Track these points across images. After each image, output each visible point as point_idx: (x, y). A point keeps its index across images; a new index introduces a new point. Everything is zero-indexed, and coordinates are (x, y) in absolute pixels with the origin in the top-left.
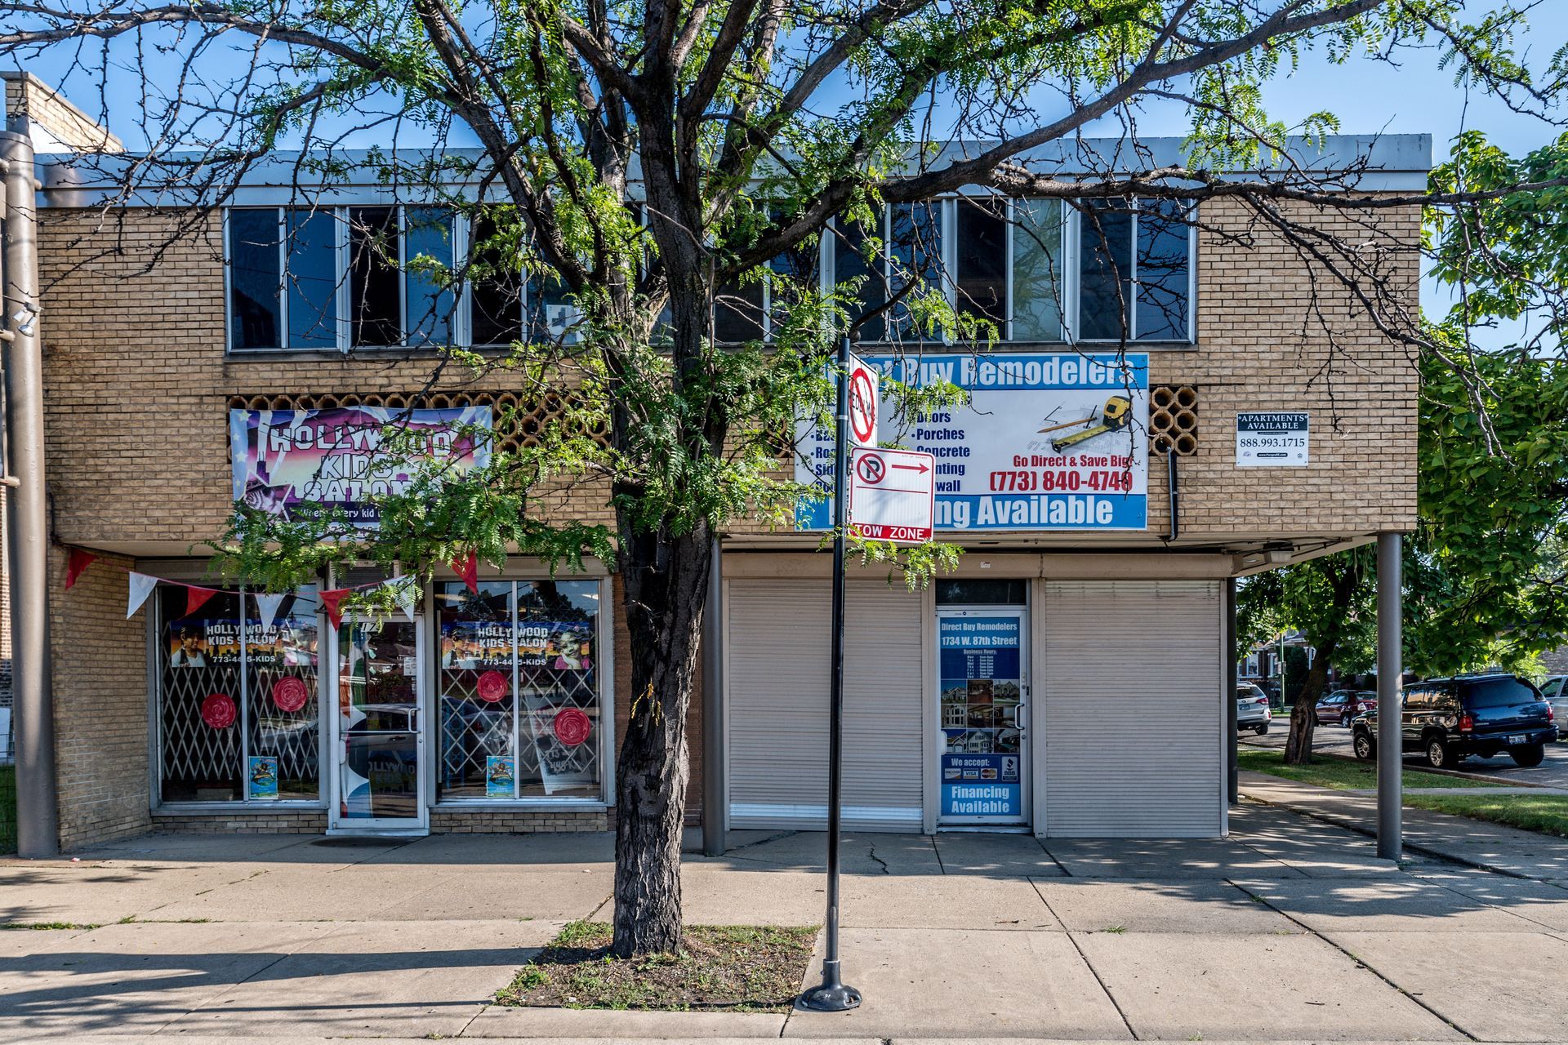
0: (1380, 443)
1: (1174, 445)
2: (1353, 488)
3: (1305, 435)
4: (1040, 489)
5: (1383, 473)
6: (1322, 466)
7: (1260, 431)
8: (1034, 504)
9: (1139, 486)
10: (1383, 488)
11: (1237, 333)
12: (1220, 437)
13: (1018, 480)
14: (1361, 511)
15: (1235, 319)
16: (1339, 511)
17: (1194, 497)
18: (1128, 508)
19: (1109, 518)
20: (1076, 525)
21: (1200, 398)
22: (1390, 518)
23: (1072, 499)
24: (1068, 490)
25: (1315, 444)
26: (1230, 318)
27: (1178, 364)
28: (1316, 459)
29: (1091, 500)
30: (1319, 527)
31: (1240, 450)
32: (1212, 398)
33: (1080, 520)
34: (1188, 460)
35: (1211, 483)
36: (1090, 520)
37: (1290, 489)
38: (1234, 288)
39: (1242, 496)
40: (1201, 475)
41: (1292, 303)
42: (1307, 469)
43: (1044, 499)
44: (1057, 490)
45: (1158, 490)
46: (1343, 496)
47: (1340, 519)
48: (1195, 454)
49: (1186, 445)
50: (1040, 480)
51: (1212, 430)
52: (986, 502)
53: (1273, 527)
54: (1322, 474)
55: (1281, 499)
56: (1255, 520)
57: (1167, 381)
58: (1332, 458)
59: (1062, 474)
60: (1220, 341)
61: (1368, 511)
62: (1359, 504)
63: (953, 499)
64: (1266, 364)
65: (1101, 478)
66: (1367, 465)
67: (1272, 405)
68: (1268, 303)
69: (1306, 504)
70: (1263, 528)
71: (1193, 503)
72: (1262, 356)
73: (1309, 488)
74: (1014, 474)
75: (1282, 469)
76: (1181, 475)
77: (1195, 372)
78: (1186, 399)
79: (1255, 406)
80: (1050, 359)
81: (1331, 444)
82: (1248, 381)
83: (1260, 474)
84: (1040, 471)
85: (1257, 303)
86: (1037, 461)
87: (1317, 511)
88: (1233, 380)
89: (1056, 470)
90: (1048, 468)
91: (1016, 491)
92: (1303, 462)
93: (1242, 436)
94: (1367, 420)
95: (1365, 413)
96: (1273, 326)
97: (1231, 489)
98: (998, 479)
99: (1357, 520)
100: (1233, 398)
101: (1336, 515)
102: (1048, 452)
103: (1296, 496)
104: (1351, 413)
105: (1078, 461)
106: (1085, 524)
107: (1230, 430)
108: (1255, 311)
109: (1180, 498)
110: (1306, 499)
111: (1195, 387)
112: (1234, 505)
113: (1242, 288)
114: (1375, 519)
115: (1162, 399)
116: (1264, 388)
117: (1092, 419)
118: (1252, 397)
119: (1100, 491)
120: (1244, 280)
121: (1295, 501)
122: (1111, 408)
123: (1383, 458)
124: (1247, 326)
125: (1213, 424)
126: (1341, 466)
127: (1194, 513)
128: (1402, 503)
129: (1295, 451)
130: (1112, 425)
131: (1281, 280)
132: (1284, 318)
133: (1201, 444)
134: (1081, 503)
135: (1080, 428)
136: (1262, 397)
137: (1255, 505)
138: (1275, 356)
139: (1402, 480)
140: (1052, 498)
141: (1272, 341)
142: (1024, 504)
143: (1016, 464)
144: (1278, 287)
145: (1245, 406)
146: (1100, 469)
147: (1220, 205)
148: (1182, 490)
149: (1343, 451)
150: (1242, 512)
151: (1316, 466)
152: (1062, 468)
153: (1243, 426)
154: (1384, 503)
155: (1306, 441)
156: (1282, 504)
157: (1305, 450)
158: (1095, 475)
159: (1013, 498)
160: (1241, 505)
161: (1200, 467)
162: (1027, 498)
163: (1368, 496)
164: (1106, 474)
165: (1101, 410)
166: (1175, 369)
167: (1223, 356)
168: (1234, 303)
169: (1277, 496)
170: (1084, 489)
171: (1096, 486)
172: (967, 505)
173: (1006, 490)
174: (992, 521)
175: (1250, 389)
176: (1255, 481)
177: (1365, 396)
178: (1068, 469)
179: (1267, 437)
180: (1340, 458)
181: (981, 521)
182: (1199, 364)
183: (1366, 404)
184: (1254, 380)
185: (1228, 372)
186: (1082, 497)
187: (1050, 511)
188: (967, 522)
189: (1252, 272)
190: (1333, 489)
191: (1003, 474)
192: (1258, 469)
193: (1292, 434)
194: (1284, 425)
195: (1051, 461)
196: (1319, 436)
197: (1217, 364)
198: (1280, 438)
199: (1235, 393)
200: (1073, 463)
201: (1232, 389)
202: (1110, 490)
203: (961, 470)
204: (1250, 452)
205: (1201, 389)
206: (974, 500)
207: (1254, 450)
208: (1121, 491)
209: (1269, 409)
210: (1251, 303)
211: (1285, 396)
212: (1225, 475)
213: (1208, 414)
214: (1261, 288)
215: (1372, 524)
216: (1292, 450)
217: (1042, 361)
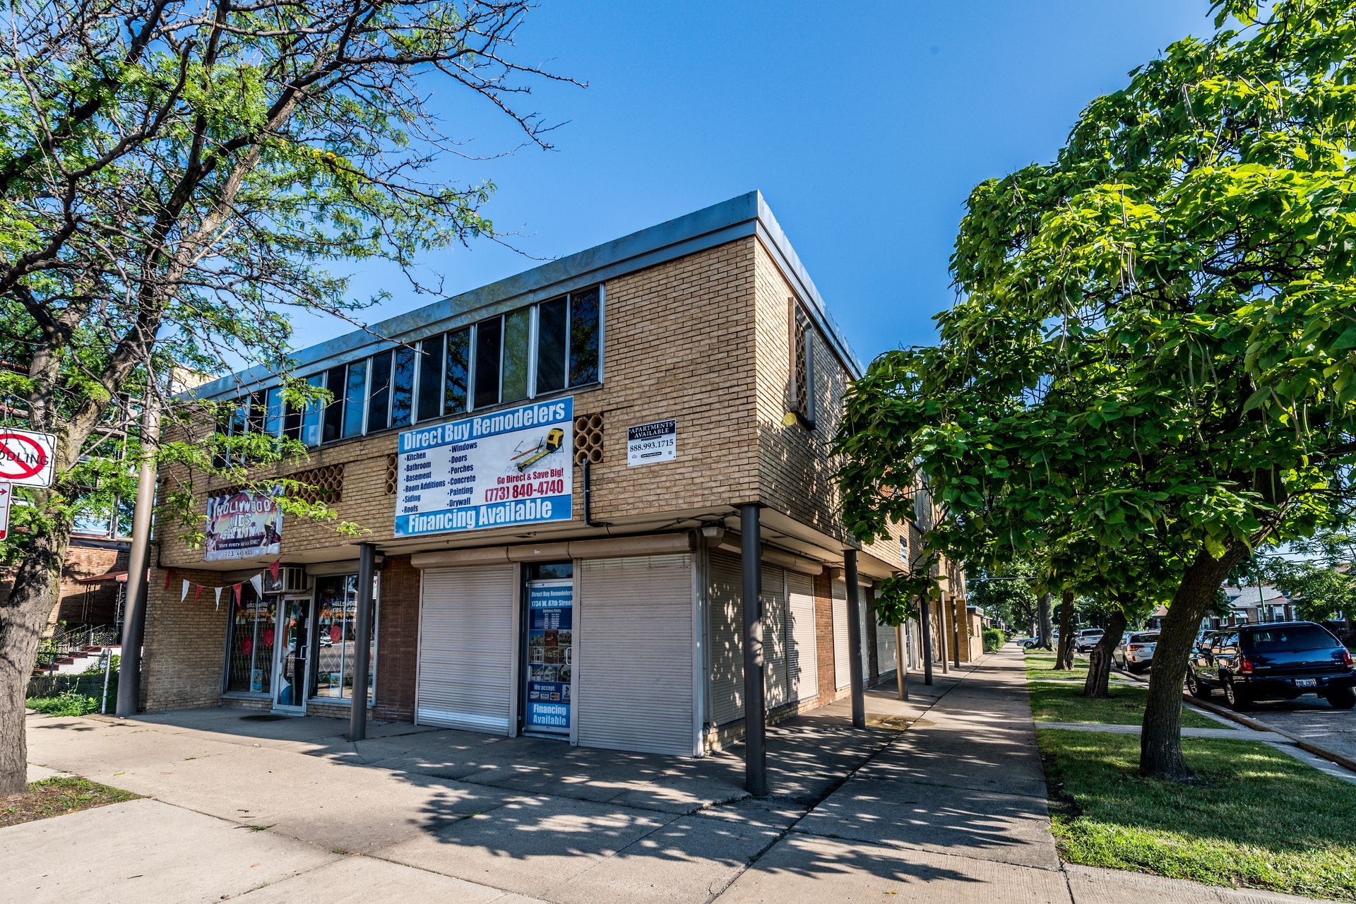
0: (728, 434)
1: (590, 456)
2: (709, 473)
3: (673, 436)
4: (511, 498)
5: (731, 457)
6: (686, 458)
7: (643, 438)
8: (508, 508)
9: (568, 490)
10: (731, 470)
11: (628, 371)
12: (618, 447)
13: (500, 493)
14: (715, 490)
15: (627, 361)
16: (699, 492)
17: (601, 492)
18: (560, 505)
19: (550, 513)
20: (530, 520)
21: (605, 421)
22: (737, 494)
23: (528, 502)
24: (526, 497)
25: (680, 442)
26: (623, 361)
27: (591, 399)
28: (682, 453)
29: (539, 501)
30: (685, 506)
31: (630, 454)
32: (612, 420)
33: (533, 517)
34: (598, 466)
35: (612, 481)
36: (538, 516)
37: (664, 479)
38: (626, 340)
39: (631, 488)
40: (605, 476)
41: (664, 341)
42: (676, 462)
43: (513, 504)
44: (520, 497)
45: (579, 490)
46: (702, 480)
47: (700, 499)
48: (602, 462)
49: (597, 456)
50: (511, 491)
51: (612, 442)
52: (483, 509)
53: (653, 510)
54: (687, 464)
55: (658, 488)
56: (641, 505)
57: (585, 413)
58: (693, 451)
59: (523, 486)
60: (617, 378)
61: (720, 490)
62: (714, 484)
63: (466, 510)
64: (646, 389)
65: (545, 485)
66: (719, 453)
67: (651, 418)
68: (647, 345)
69: (675, 489)
70: (646, 511)
71: (602, 497)
72: (643, 383)
73: (677, 477)
74: (497, 489)
75: (658, 464)
76: (593, 477)
77: (601, 403)
78: (598, 422)
79: (640, 420)
80: (518, 411)
81: (692, 440)
82: (636, 403)
83: (644, 470)
84: (511, 485)
85: (641, 346)
86: (510, 479)
87: (683, 494)
88: (625, 404)
89: (519, 484)
90: (515, 483)
91: (499, 501)
92: (671, 458)
93: (631, 443)
94: (718, 418)
95: (716, 412)
96: (651, 360)
97: (625, 484)
98: (489, 493)
99: (713, 498)
100: (626, 417)
101: (696, 496)
102: (515, 473)
103: (668, 484)
104: (706, 414)
105: (532, 476)
106: (535, 519)
107: (624, 440)
108: (639, 352)
109: (592, 494)
110: (675, 486)
111: (602, 413)
112: (626, 495)
113: (631, 338)
114: (726, 495)
115: (583, 426)
116: (646, 406)
117: (541, 446)
118: (638, 415)
119: (544, 495)
120: (632, 332)
121: (667, 488)
122: (551, 437)
123: (731, 445)
124: (634, 364)
125: (613, 438)
126: (700, 456)
127: (601, 504)
128: (747, 480)
129: (667, 450)
130: (551, 448)
131: (656, 326)
132: (658, 353)
133: (606, 454)
134: (533, 505)
135: (533, 454)
136: (644, 413)
137: (640, 494)
138: (652, 382)
139: (746, 461)
140: (517, 502)
141: (650, 371)
142: (502, 508)
143: (499, 482)
144: (655, 332)
145: (633, 422)
146: (545, 479)
147: (618, 285)
148: (593, 488)
149: (701, 444)
150: (631, 500)
151: (682, 459)
152: (523, 482)
153: (632, 437)
154: (732, 481)
155: (674, 441)
156: (659, 491)
157: (673, 448)
158: (541, 484)
159: (497, 505)
160: (631, 495)
161: (605, 470)
162: (503, 505)
163: (720, 477)
164: (548, 482)
165: (545, 439)
166: (589, 403)
167: (619, 388)
168: (626, 350)
169: (655, 486)
170: (535, 495)
171: (542, 492)
172: (474, 513)
173: (493, 502)
174: (486, 523)
175: (636, 408)
176: (640, 476)
177: (716, 399)
178: (526, 482)
179: (647, 442)
180: (699, 450)
181: (481, 523)
182: (604, 397)
183: (717, 406)
184: (639, 402)
185: (622, 399)
186: (534, 500)
187: (516, 512)
188: (474, 525)
189: (637, 326)
190: (694, 475)
191: (492, 490)
192: (642, 467)
193: (665, 437)
194: (659, 431)
195: (517, 478)
196: (684, 436)
197: (615, 395)
198: (656, 441)
199: (627, 413)
200: (529, 478)
201: (625, 411)
202: (550, 494)
203: (470, 490)
204: (636, 457)
205: (606, 415)
206: (477, 508)
207: (639, 453)
208: (557, 494)
209: (650, 421)
210: (637, 347)
211: (660, 410)
212: (621, 474)
213: (610, 431)
214: (644, 335)
215: (724, 499)
216: (665, 450)
217: (513, 413)
